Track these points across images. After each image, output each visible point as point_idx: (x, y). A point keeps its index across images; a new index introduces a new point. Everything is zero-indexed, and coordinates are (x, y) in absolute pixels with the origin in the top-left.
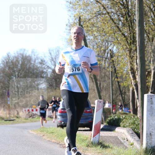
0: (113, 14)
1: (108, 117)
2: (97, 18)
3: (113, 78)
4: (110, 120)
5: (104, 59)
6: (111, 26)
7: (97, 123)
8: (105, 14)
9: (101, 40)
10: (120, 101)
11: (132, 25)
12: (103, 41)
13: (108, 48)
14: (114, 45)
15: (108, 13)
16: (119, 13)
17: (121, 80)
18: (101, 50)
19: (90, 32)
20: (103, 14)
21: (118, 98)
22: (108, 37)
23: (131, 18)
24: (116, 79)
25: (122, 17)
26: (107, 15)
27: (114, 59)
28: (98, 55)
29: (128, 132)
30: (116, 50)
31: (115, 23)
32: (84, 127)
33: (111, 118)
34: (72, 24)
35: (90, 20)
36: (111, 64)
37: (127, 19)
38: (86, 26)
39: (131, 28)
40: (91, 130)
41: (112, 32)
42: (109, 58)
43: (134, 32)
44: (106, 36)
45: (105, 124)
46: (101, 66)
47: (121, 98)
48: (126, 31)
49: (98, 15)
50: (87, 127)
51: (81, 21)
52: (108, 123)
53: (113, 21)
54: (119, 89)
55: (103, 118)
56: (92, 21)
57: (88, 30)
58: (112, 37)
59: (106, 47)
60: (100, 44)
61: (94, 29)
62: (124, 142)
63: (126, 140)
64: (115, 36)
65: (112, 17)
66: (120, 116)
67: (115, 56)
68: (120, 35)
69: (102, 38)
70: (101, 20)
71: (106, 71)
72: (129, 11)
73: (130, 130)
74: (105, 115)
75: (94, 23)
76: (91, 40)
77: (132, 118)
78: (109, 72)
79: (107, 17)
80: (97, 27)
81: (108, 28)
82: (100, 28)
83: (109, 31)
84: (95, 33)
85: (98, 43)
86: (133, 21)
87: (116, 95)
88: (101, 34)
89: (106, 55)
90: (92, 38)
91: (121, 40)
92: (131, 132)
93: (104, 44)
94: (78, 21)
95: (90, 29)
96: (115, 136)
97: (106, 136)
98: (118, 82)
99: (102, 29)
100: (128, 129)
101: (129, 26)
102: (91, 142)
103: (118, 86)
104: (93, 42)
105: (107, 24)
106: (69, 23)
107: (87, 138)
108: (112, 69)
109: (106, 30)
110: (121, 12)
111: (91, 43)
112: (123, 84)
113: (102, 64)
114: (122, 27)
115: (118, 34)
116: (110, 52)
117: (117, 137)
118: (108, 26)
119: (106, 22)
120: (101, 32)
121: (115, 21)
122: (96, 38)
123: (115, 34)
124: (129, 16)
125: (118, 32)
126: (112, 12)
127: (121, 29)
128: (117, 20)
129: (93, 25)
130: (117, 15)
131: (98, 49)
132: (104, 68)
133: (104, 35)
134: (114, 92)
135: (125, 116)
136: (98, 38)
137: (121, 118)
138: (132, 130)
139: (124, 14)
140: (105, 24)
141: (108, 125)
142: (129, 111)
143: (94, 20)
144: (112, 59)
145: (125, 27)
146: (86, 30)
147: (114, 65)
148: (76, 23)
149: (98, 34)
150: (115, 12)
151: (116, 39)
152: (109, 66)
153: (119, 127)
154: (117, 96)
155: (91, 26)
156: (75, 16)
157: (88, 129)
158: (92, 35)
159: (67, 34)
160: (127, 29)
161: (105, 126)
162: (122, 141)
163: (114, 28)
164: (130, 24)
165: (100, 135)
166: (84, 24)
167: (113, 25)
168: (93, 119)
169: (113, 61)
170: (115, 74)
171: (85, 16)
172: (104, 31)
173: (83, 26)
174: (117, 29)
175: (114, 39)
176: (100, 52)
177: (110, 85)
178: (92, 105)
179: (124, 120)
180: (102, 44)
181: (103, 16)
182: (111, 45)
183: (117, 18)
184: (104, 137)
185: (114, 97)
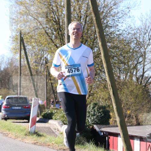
0: (47, 29)
1: (43, 112)
2: (35, 32)
3: (47, 80)
4: (45, 114)
5: (40, 65)
6: (46, 38)
7: (33, 116)
8: (41, 29)
9: (38, 49)
10: (53, 98)
11: (62, 38)
12: (39, 50)
13: (43, 56)
14: (48, 54)
15: (44, 28)
16: (52, 28)
17: (54, 82)
18: (38, 57)
19: (29, 43)
20: (39, 29)
21: (51, 96)
22: (43, 47)
23: (62, 32)
24: (50, 81)
25: (55, 31)
26: (43, 30)
27: (48, 65)
28: (36, 61)
29: (59, 123)
30: (50, 58)
31: (49, 36)
32: (23, 119)
33: (46, 112)
34: (14, 36)
35: (29, 33)
36: (46, 69)
37: (58, 33)
38: (26, 38)
39: (62, 40)
40: (28, 122)
41: (47, 43)
42: (44, 64)
43: (64, 43)
44: (42, 47)
45: (41, 117)
46: (38, 70)
47: (53, 96)
48: (58, 42)
49: (35, 30)
50: (26, 119)
51: (22, 34)
52: (43, 116)
53: (48, 34)
54: (52, 89)
55: (39, 112)
56: (31, 34)
57: (28, 42)
58: (47, 47)
59: (42, 55)
60: (37, 52)
61: (32, 40)
62: (55, 131)
63: (57, 130)
64: (49, 46)
65: (47, 31)
66: (52, 110)
67: (49, 62)
68: (53, 45)
69: (39, 48)
70: (38, 33)
71: (41, 74)
72: (60, 27)
73: (60, 122)
74: (40, 110)
75: (33, 36)
76: (30, 49)
77: (62, 112)
78: (44, 75)
79: (42, 31)
80: (34, 39)
81: (43, 40)
82: (37, 40)
83: (44, 42)
84: (33, 44)
85: (36, 52)
86: (64, 35)
87: (49, 93)
88: (38, 45)
89: (42, 61)
90: (30, 47)
91: (53, 50)
92: (61, 124)
93: (40, 52)
94: (19, 34)
95: (29, 40)
96: (48, 126)
97: (41, 127)
98: (52, 83)
99: (39, 41)
100: (59, 121)
101: (60, 38)
102: (28, 132)
103: (51, 87)
104: (32, 51)
105: (42, 37)
106: (12, 35)
107: (25, 129)
108: (47, 73)
109: (42, 42)
110: (54, 27)
111: (30, 52)
112: (56, 85)
113: (38, 69)
114: (55, 39)
115: (52, 45)
116: (45, 59)
117: (50, 127)
118: (43, 39)
119: (42, 35)
120: (38, 43)
121: (49, 35)
122: (34, 48)
123: (49, 45)
124: (61, 31)
125: (52, 44)
126: (47, 27)
127: (54, 41)
128: (50, 34)
129: (32, 37)
130: (51, 29)
131: (36, 56)
132: (40, 72)
133: (40, 46)
134: (48, 91)
135: (57, 111)
136: (35, 47)
137: (53, 112)
138: (62, 122)
139: (56, 29)
140: (41, 37)
141: (42, 118)
142: (60, 106)
143: (32, 34)
144: (47, 65)
145: (57, 39)
146: (26, 41)
147: (48, 69)
148: (18, 36)
149: (35, 45)
150: (49, 27)
151: (50, 49)
152: (44, 70)
153: (52, 120)
154: (51, 95)
155: (30, 38)
156: (17, 30)
157: (27, 121)
158: (31, 46)
159: (11, 44)
160: (59, 41)
161: (40, 119)
162: (54, 131)
163: (49, 40)
164: (61, 37)
165: (36, 126)
166: (24, 37)
167: (47, 38)
168: (30, 113)
169: (47, 67)
170: (49, 77)
171: (25, 30)
172: (40, 42)
173: (24, 38)
174: (51, 41)
175: (49, 49)
176: (37, 59)
177: (45, 85)
178: (30, 102)
179: (56, 114)
180: (38, 53)
181: (40, 30)
182: (46, 54)
183: (51, 32)
184: (40, 127)
185: (48, 95)
